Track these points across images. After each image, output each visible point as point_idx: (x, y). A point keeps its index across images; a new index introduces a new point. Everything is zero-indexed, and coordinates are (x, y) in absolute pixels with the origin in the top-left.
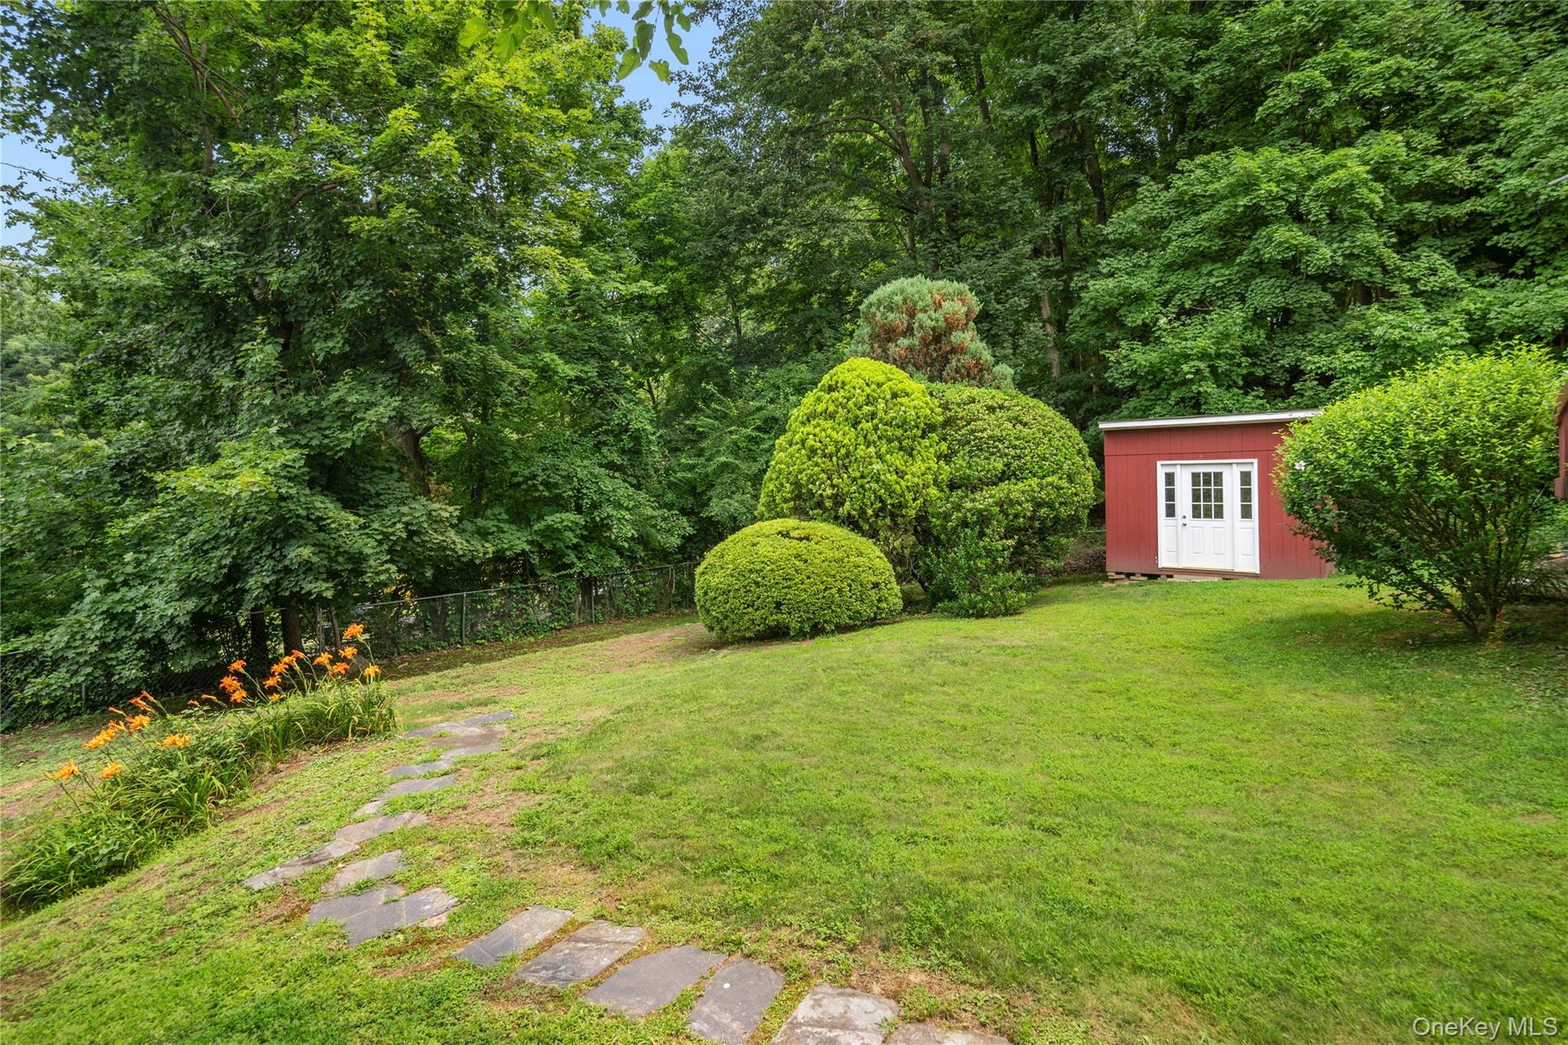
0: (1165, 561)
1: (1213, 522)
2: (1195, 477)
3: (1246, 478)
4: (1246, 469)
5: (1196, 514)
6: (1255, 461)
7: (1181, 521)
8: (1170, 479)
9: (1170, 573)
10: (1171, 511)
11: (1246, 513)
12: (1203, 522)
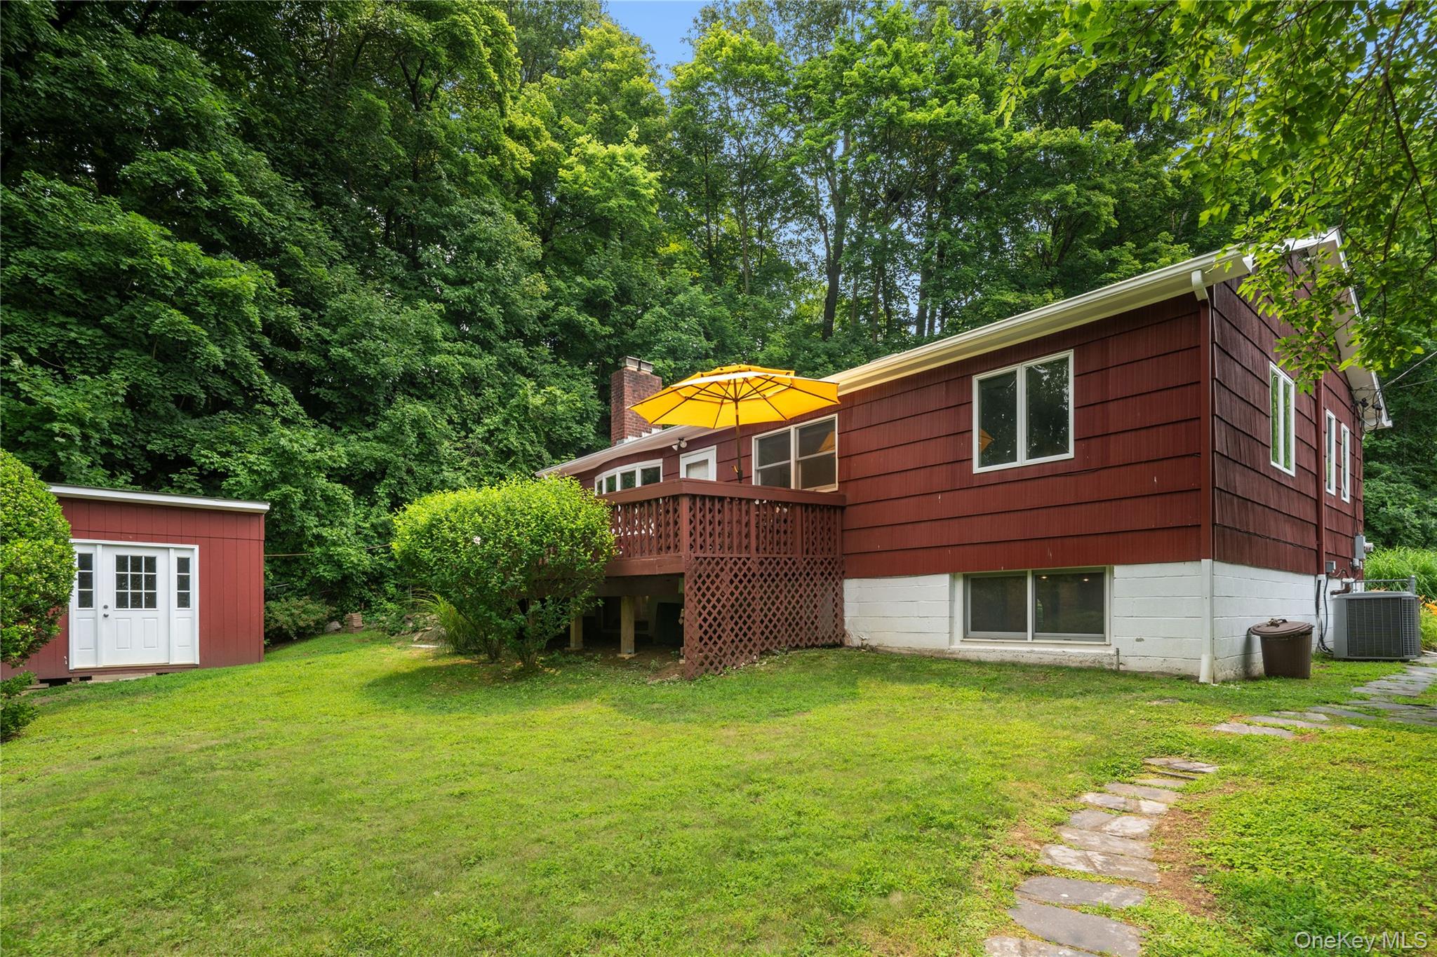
0: (78, 660)
1: (144, 612)
2: (121, 562)
3: (183, 564)
4: (184, 555)
5: (121, 602)
6: (197, 547)
7: (101, 612)
8: (86, 561)
9: (85, 675)
10: (86, 600)
11: (184, 601)
12: (130, 613)
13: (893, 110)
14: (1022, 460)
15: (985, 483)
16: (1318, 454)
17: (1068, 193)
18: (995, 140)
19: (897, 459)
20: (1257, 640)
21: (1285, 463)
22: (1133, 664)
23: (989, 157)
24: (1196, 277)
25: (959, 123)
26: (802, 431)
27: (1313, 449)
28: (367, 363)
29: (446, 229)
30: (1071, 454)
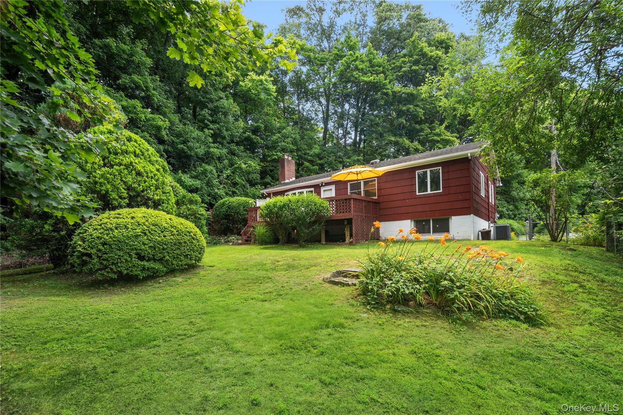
13: (357, 76)
14: (429, 192)
15: (420, 197)
16: (488, 192)
17: (410, 108)
18: (388, 89)
19: (395, 191)
20: (480, 233)
21: (483, 194)
22: (456, 238)
23: (386, 94)
24: (469, 155)
25: (377, 82)
26: (364, 182)
27: (487, 191)
28: (190, 151)
29: (208, 103)
30: (441, 191)
